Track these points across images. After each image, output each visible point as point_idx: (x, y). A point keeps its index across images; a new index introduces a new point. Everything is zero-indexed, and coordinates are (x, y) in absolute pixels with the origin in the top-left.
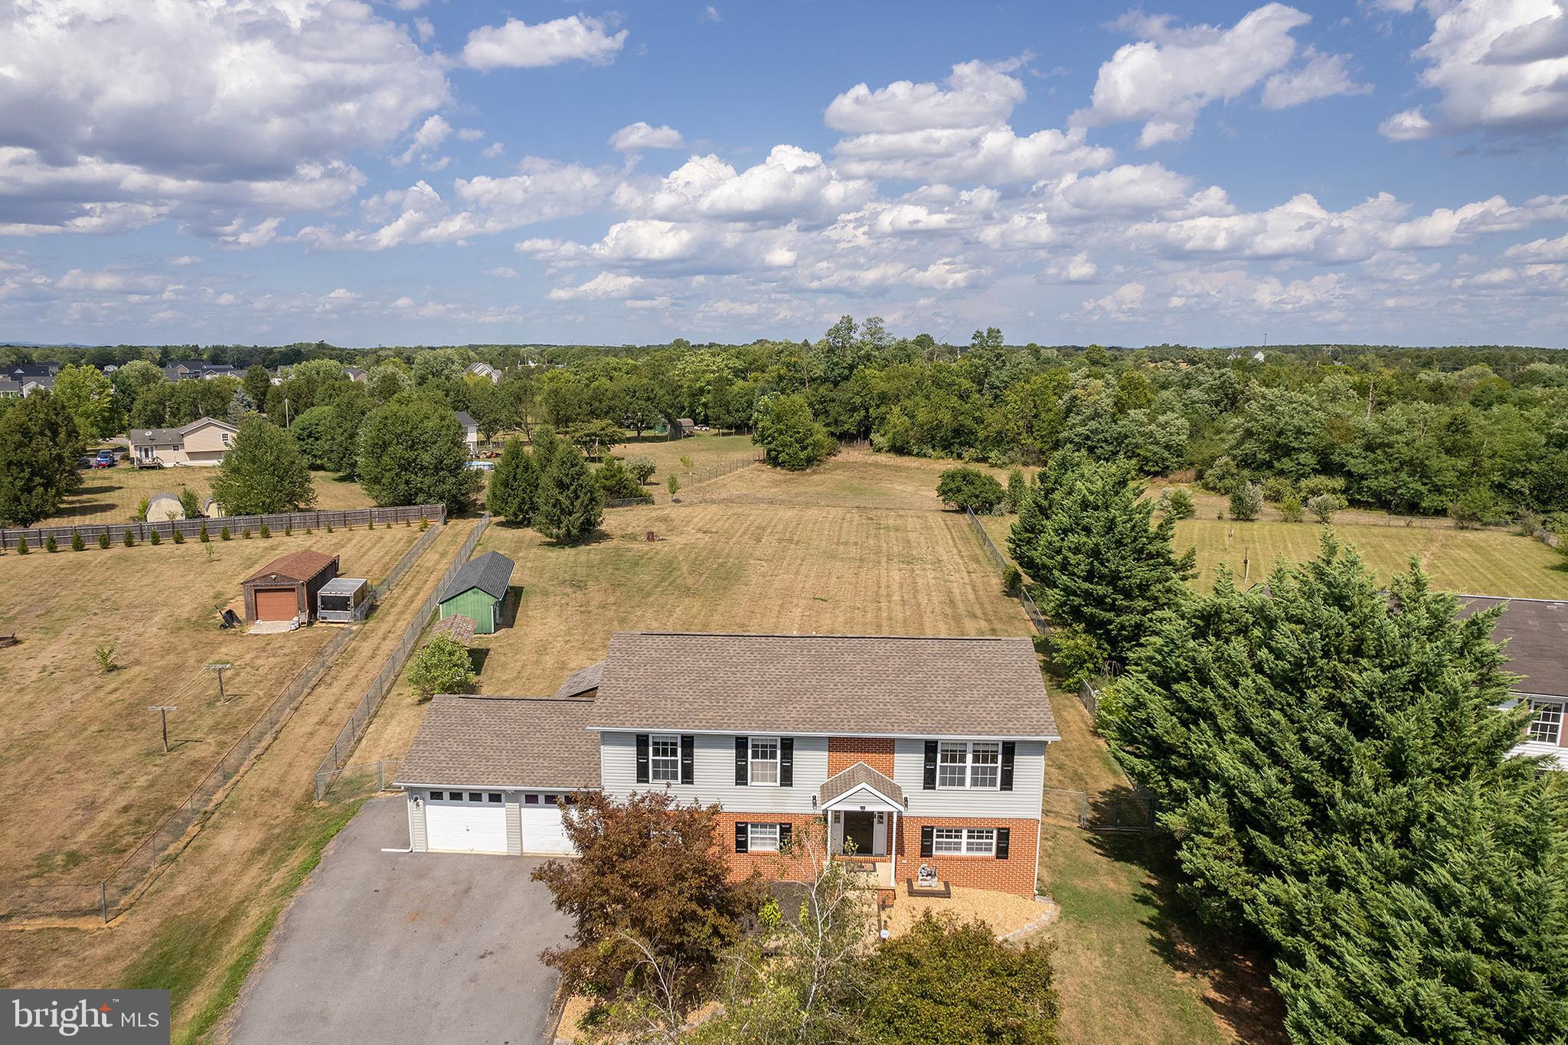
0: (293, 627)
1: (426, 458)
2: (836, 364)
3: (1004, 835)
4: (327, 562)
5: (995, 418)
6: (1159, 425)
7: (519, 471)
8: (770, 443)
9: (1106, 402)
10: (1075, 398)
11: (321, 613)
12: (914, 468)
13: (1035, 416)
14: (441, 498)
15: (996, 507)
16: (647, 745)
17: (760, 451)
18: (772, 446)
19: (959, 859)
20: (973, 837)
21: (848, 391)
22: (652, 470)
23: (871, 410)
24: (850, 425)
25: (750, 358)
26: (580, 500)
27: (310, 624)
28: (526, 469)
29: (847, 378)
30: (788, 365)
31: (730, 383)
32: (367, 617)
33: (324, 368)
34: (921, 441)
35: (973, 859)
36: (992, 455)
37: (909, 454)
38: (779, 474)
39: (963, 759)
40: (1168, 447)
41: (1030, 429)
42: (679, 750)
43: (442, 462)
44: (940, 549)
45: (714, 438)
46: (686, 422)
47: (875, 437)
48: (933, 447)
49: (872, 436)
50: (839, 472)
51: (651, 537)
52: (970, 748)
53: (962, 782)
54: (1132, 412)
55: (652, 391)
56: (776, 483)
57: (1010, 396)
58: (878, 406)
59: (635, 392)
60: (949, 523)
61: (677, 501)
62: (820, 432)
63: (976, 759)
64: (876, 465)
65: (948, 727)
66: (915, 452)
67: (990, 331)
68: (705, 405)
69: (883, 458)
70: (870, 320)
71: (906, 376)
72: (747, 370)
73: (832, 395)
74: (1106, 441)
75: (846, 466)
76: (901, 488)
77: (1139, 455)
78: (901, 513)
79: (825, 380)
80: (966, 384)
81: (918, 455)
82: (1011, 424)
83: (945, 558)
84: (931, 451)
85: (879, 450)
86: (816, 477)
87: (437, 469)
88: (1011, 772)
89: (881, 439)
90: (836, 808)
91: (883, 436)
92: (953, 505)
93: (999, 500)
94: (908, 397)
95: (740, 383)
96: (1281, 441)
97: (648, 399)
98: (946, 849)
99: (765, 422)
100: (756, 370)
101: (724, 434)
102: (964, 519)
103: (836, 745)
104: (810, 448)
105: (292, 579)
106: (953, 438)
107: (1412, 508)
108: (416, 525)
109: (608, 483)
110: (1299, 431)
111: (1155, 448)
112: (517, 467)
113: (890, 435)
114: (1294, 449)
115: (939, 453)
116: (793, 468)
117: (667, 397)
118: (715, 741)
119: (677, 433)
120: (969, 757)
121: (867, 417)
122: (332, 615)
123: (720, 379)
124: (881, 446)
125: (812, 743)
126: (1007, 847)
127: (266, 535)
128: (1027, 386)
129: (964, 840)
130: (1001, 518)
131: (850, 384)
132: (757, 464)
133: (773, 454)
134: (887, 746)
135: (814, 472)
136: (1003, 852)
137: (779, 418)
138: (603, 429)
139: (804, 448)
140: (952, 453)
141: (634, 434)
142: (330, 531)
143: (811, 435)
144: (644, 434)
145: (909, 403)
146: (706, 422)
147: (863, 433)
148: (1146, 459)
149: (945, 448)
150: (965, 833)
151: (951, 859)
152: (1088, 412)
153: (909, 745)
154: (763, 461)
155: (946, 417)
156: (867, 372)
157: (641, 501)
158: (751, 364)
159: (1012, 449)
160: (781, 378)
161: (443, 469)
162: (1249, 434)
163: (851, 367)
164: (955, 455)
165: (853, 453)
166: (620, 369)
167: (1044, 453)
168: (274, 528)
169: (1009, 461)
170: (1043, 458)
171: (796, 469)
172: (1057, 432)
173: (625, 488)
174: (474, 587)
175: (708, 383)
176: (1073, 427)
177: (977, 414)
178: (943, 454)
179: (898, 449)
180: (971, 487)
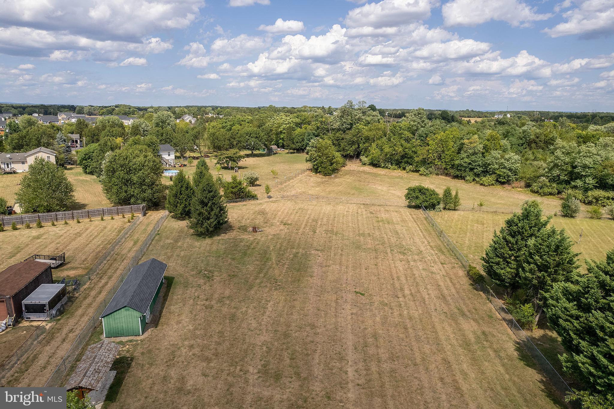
1: (135, 178)
2: (345, 122)
5: (422, 152)
6: (505, 159)
7: (183, 189)
8: (315, 161)
9: (480, 147)
10: (463, 144)
11: (26, 315)
12: (383, 175)
13: (443, 151)
14: (144, 201)
15: (437, 207)
18: (315, 163)
21: (350, 136)
22: (257, 179)
23: (361, 145)
24: (351, 151)
25: (303, 118)
26: (214, 212)
27: (16, 323)
28: (187, 188)
29: (349, 129)
30: (321, 122)
31: (294, 129)
32: (61, 314)
34: (385, 161)
36: (421, 169)
37: (379, 167)
38: (319, 178)
40: (510, 170)
41: (440, 158)
43: (144, 181)
44: (417, 241)
45: (288, 155)
46: (274, 147)
47: (363, 158)
48: (392, 164)
49: (361, 157)
50: (348, 176)
51: (255, 229)
54: (492, 152)
55: (258, 134)
56: (319, 184)
57: (430, 141)
58: (364, 143)
59: (251, 134)
60: (414, 216)
61: (270, 197)
62: (338, 156)
64: (364, 172)
66: (383, 165)
68: (283, 139)
69: (368, 169)
70: (360, 102)
71: (379, 129)
72: (302, 123)
73: (342, 137)
74: (479, 166)
75: (350, 173)
76: (381, 188)
77: (496, 173)
78: (387, 208)
79: (339, 130)
80: (407, 134)
81: (383, 167)
82: (431, 155)
83: (423, 249)
84: (390, 165)
85: (365, 164)
86: (337, 180)
87: (141, 184)
89: (366, 159)
91: (366, 157)
92: (414, 205)
93: (439, 203)
94: (379, 139)
95: (299, 129)
96: (576, 170)
97: (257, 137)
99: (312, 151)
100: (305, 124)
101: (291, 153)
102: (420, 213)
104: (334, 165)
105: (2, 295)
108: (128, 216)
109: (234, 190)
110: (585, 167)
111: (505, 171)
112: (182, 187)
113: (370, 157)
114: (583, 175)
115: (394, 166)
116: (325, 175)
117: (265, 136)
119: (270, 153)
121: (359, 147)
122: (33, 317)
123: (289, 127)
124: (366, 162)
127: (40, 226)
130: (440, 213)
131: (351, 133)
132: (308, 172)
133: (316, 167)
135: (336, 177)
137: (319, 150)
139: (331, 165)
140: (400, 167)
141: (250, 153)
142: (79, 222)
143: (335, 158)
144: (255, 152)
145: (379, 142)
146: (283, 147)
147: (357, 155)
148: (499, 176)
149: (397, 164)
152: (471, 151)
154: (311, 170)
155: (399, 149)
156: (360, 127)
157: (251, 198)
158: (303, 121)
159: (431, 167)
160: (318, 128)
161: (145, 185)
162: (556, 166)
164: (402, 168)
165: (353, 166)
166: (245, 121)
167: (447, 169)
168: (47, 220)
169: (429, 173)
170: (446, 172)
171: (327, 175)
172: (453, 160)
173: (242, 192)
174: (126, 306)
175: (284, 129)
176: (463, 159)
177: (414, 149)
178: (396, 167)
179: (374, 164)
180: (424, 196)
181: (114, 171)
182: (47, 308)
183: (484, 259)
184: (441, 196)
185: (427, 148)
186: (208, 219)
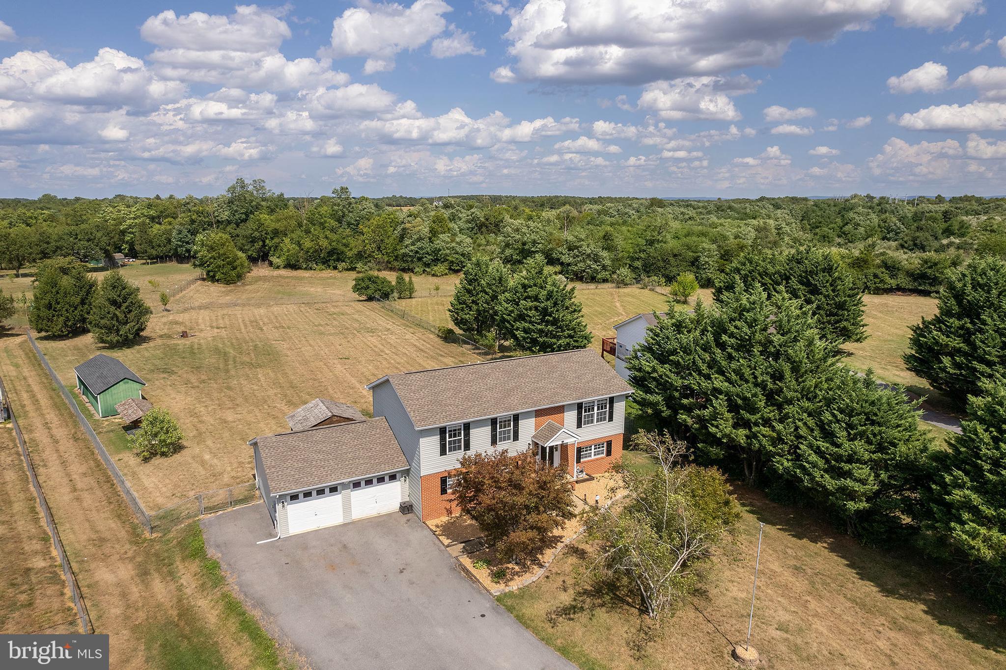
2: (236, 211)
3: (609, 444)
5: (356, 245)
6: (457, 243)
8: (208, 266)
9: (425, 231)
10: (405, 229)
13: (382, 240)
15: (391, 296)
16: (446, 433)
19: (592, 461)
20: (596, 448)
21: (249, 228)
23: (267, 241)
29: (245, 221)
30: (197, 213)
31: (149, 226)
34: (307, 260)
35: (597, 459)
36: (358, 266)
37: (300, 268)
38: (220, 287)
39: (593, 410)
40: (463, 255)
41: (379, 249)
42: (462, 432)
46: (118, 256)
47: (273, 259)
48: (317, 264)
49: (270, 258)
50: (261, 283)
51: (185, 335)
52: (596, 403)
53: (592, 422)
54: (441, 236)
56: (227, 294)
57: (365, 228)
58: (272, 239)
59: (77, 235)
61: (167, 311)
63: (598, 409)
65: (587, 395)
66: (304, 266)
67: (342, 188)
69: (283, 272)
70: (255, 181)
72: (159, 217)
73: (238, 231)
74: (428, 253)
77: (447, 260)
78: (333, 304)
79: (229, 222)
80: (334, 223)
81: (306, 269)
82: (368, 246)
84: (315, 265)
85: (278, 267)
88: (612, 412)
89: (278, 260)
90: (551, 445)
91: (278, 257)
92: (364, 297)
93: (392, 291)
94: (293, 232)
95: (157, 226)
96: (526, 247)
98: (586, 457)
99: (202, 252)
100: (167, 217)
101: (151, 263)
102: (374, 304)
103: (539, 413)
106: (328, 256)
107: (593, 279)
110: (534, 242)
111: (457, 256)
113: (284, 258)
114: (532, 251)
115: (321, 266)
116: (228, 283)
117: (104, 238)
118: (480, 423)
119: (113, 264)
120: (596, 408)
121: (264, 245)
123: (139, 224)
124: (279, 264)
125: (527, 415)
126: (611, 450)
128: (375, 223)
129: (593, 451)
130: (396, 303)
131: (249, 225)
132: (199, 282)
133: (211, 274)
134: (560, 410)
136: (609, 453)
137: (212, 249)
139: (235, 268)
140: (329, 266)
145: (294, 236)
146: (133, 254)
147: (262, 257)
148: (452, 262)
149: (324, 263)
150: (593, 447)
151: (589, 461)
152: (415, 237)
153: (570, 407)
154: (204, 279)
155: (324, 243)
156: (261, 216)
158: (161, 212)
159: (370, 262)
162: (507, 245)
163: (246, 213)
164: (331, 267)
165: (261, 271)
167: (390, 262)
169: (368, 269)
170: (390, 265)
171: (231, 283)
172: (396, 250)
175: (130, 226)
176: (408, 246)
177: (344, 241)
178: (323, 267)
179: (292, 266)
180: (375, 285)
183: (449, 310)
184: (394, 283)
185: (362, 238)
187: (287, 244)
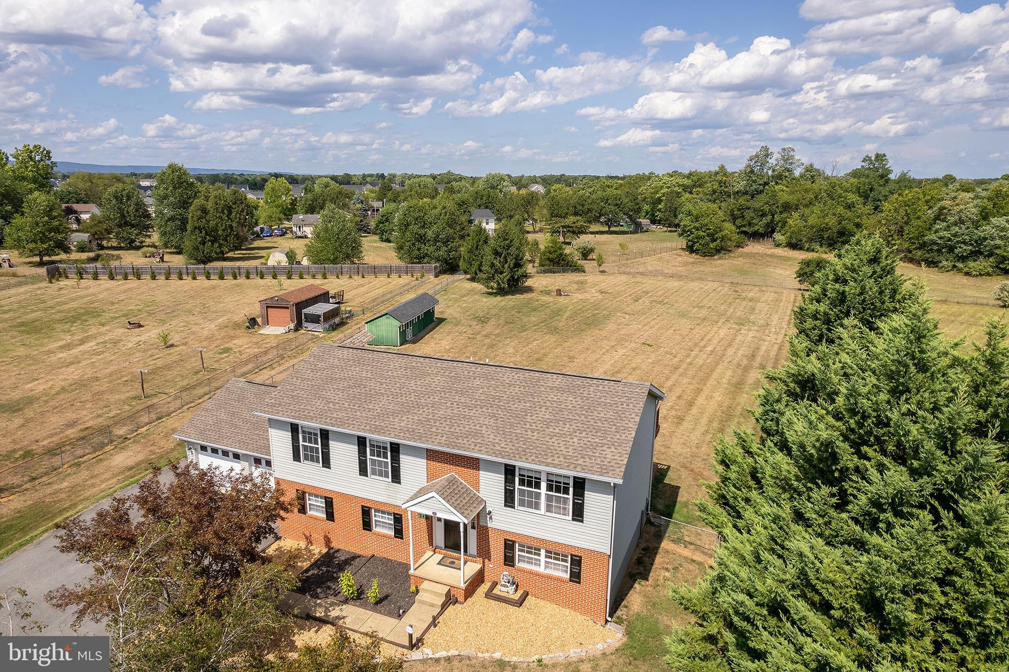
0: (284, 332)
1: (429, 234)
2: (755, 182)
3: (577, 562)
4: (322, 292)
8: (689, 236)
9: (972, 211)
10: (944, 208)
11: (305, 324)
13: (906, 223)
14: (437, 260)
16: (298, 433)
17: (683, 242)
18: (690, 238)
19: (537, 574)
20: (550, 557)
21: (759, 202)
22: (592, 250)
23: (776, 216)
24: (760, 225)
25: (695, 178)
27: (296, 330)
29: (762, 192)
30: (720, 182)
31: (678, 195)
32: (334, 330)
33: (423, 183)
34: (811, 240)
35: (549, 577)
37: (801, 249)
38: (692, 258)
39: (538, 486)
42: (319, 440)
44: (775, 317)
45: (663, 234)
46: (645, 222)
47: (778, 236)
48: (821, 246)
49: (775, 235)
50: (740, 259)
51: (559, 293)
52: (544, 477)
53: (537, 507)
54: (995, 219)
55: (620, 199)
56: (685, 264)
57: (886, 206)
58: (781, 213)
59: (608, 200)
61: (603, 272)
62: (729, 228)
63: (549, 488)
64: (772, 256)
65: (523, 454)
66: (807, 246)
67: (878, 156)
68: (661, 211)
69: (779, 251)
70: (784, 150)
71: (806, 191)
72: (693, 186)
73: (749, 204)
74: (965, 243)
75: (748, 255)
78: (763, 288)
79: (746, 193)
80: (852, 197)
81: (808, 250)
84: (818, 247)
85: (778, 245)
88: (582, 505)
89: (782, 238)
90: (415, 510)
91: (783, 235)
92: (807, 285)
94: (806, 206)
95: (686, 195)
97: (616, 205)
98: (528, 562)
99: (686, 221)
100: (699, 186)
101: (670, 231)
103: (432, 455)
104: (718, 241)
105: (287, 301)
106: (836, 238)
108: (417, 277)
109: (551, 256)
113: (788, 234)
115: (824, 248)
116: (703, 255)
117: (629, 204)
118: (344, 438)
119: (638, 228)
120: (544, 485)
121: (772, 221)
122: (311, 326)
123: (672, 192)
124: (780, 242)
125: (415, 451)
126: (580, 573)
127: (325, 277)
128: (900, 199)
129: (542, 558)
131: (762, 198)
133: (690, 243)
134: (473, 464)
135: (720, 258)
136: (576, 577)
137: (697, 219)
138: (574, 223)
139: (714, 240)
141: (606, 229)
142: (363, 277)
143: (721, 231)
144: (612, 229)
145: (806, 211)
146: (660, 222)
147: (769, 233)
148: (1003, 258)
149: (830, 245)
150: (543, 552)
151: (530, 572)
152: (953, 219)
153: (491, 466)
154: (684, 249)
155: (832, 221)
156: (776, 187)
157: (576, 270)
158: (696, 182)
160: (714, 192)
163: (766, 184)
165: (755, 248)
166: (612, 187)
167: (910, 252)
168: (332, 273)
170: (910, 255)
171: (706, 256)
172: (922, 236)
173: (563, 260)
174: (386, 314)
175: (664, 195)
176: (936, 231)
177: (857, 220)
179: (793, 245)
181: (407, 225)
182: (322, 319)
185: (881, 217)
186: (502, 273)
187: (794, 220)
